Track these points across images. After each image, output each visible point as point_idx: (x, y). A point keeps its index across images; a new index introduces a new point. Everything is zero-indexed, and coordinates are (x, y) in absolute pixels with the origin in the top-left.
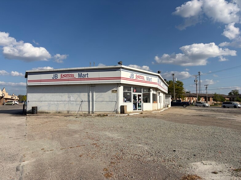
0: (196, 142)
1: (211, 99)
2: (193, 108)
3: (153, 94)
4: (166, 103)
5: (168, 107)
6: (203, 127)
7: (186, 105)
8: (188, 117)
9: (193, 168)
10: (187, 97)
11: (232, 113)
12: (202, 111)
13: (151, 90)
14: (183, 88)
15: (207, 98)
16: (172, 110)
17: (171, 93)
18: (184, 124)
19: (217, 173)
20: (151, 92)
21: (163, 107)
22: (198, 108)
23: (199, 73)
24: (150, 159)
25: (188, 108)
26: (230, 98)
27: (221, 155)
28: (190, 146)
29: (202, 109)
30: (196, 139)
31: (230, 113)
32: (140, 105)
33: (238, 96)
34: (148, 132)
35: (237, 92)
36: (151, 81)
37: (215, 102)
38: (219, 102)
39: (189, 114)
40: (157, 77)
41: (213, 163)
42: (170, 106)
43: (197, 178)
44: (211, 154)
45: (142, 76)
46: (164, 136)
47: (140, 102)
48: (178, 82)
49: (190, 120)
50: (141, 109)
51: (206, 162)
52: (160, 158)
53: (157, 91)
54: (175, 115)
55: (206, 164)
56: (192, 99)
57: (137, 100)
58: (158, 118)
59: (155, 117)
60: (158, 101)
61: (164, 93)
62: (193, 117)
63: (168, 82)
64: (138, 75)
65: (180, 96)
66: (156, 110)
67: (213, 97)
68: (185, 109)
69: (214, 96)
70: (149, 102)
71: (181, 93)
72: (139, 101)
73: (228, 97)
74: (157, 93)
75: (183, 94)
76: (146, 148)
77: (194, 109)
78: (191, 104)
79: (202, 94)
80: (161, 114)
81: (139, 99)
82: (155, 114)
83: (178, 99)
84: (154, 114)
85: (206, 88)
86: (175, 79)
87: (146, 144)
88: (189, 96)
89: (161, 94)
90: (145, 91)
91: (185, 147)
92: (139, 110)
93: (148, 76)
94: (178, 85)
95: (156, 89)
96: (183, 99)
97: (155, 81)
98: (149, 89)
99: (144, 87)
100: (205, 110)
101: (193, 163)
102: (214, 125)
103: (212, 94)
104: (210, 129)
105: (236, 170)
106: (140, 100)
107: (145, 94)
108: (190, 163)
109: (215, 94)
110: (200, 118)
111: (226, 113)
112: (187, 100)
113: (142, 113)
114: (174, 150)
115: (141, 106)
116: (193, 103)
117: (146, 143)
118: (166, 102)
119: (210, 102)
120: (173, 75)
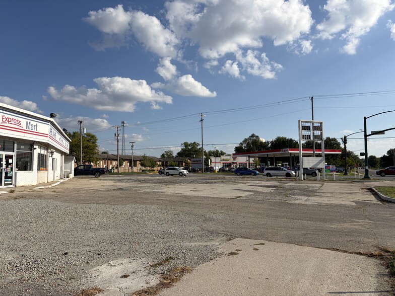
0: (106, 233)
1: (138, 162)
2: (110, 178)
3: (40, 156)
4: (66, 170)
5: (68, 177)
6: (120, 207)
7: (100, 172)
8: (100, 192)
9: (93, 276)
10: (102, 160)
11: (163, 183)
12: (122, 182)
13: (35, 147)
14: (96, 145)
15: (132, 161)
16: (75, 183)
17: (75, 153)
18: (91, 206)
19: (129, 276)
20: (35, 150)
21: (59, 178)
22: (118, 178)
23: (123, 123)
24: (14, 278)
25: (102, 178)
26: (163, 162)
27: (138, 247)
28: (94, 240)
29: (124, 180)
30: (106, 228)
31: (160, 183)
32: (9, 175)
33: (172, 159)
34: (20, 226)
35: (171, 154)
36: (35, 131)
37: (144, 168)
38: (148, 168)
39: (103, 187)
40: (49, 124)
41: (126, 261)
42: (72, 175)
43: (96, 291)
44: (125, 248)
45: (17, 118)
46: (51, 230)
47: (9, 170)
48: (88, 135)
49: (102, 197)
50: (11, 184)
51: (115, 261)
52: (35, 273)
53: (47, 149)
54: (78, 190)
55: (114, 266)
56: (111, 163)
57: (4, 166)
58: (45, 198)
59: (40, 197)
60: (50, 168)
61: (62, 153)
62: (109, 192)
63: (72, 134)
64: (7, 116)
65: (92, 159)
66: (44, 184)
67: (140, 161)
68: (97, 180)
69: (142, 158)
70: (30, 170)
71: (92, 154)
72: (7, 167)
73: (160, 161)
74: (48, 152)
75: (96, 156)
76: (10, 257)
77: (111, 180)
78: (109, 172)
79: (125, 156)
80: (52, 190)
81: (8, 164)
82: (41, 190)
83: (87, 164)
84: (39, 190)
85: (132, 146)
86: (83, 129)
87: (12, 250)
88: (107, 159)
89: (57, 156)
90: (22, 149)
91: (85, 244)
92: (5, 185)
93: (29, 121)
94: (88, 141)
95: (46, 146)
96: (96, 164)
97: (43, 131)
98: (31, 144)
99: (21, 142)
100: (128, 180)
101: (95, 268)
102: (137, 203)
103: (140, 156)
104: (129, 209)
105: (155, 266)
106: (10, 166)
107: (22, 154)
108: (90, 269)
109: (144, 157)
110: (118, 193)
111: (155, 183)
112: (101, 164)
113: (12, 191)
114: (66, 252)
115: (11, 178)
116: (111, 170)
117: (12, 247)
118: (64, 169)
119: (136, 168)
120: (81, 122)
